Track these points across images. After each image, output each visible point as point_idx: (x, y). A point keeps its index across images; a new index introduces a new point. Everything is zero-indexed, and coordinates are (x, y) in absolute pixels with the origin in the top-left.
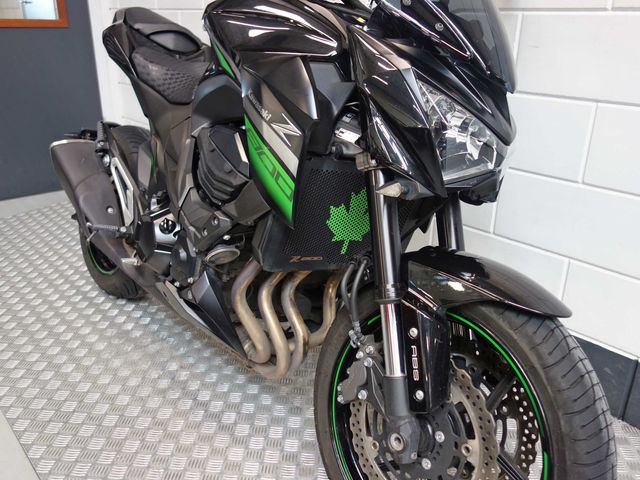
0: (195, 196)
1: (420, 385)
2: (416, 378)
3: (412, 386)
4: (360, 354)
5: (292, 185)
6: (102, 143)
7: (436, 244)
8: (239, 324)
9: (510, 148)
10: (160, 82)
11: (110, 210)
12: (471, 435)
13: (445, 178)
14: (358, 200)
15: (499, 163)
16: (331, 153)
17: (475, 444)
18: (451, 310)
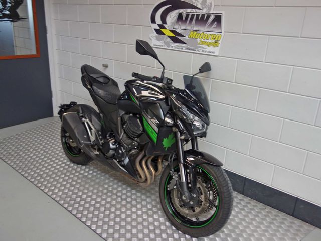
0: (125, 135)
1: (190, 183)
2: (189, 181)
3: (188, 183)
4: (174, 177)
5: (157, 135)
6: (82, 114)
7: (191, 148)
8: (137, 171)
9: (209, 126)
11: (85, 136)
12: (202, 194)
13: (194, 133)
14: (170, 136)
15: (206, 130)
17: (203, 197)
18: (196, 165)
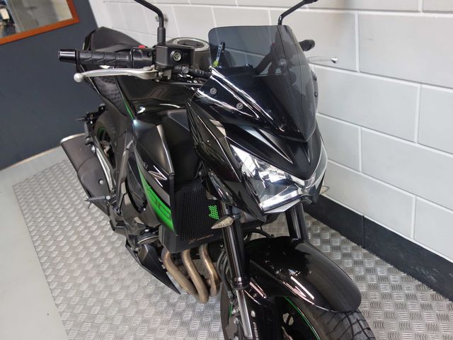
4: (234, 311)
5: (170, 211)
6: (88, 139)
10: (114, 96)
11: (101, 182)
16: (199, 176)
